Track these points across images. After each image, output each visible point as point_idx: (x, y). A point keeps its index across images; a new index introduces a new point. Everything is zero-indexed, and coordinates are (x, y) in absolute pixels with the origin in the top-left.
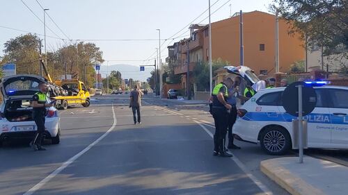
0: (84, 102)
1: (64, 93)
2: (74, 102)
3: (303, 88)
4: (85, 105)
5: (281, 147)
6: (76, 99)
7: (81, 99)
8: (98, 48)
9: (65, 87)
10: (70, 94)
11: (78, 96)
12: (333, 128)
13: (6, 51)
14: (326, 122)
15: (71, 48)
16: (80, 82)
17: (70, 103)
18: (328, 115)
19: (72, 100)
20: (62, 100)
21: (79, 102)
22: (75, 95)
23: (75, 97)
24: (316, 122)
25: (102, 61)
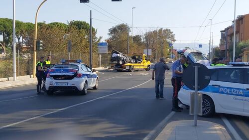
0: (146, 67)
1: (132, 61)
2: (139, 67)
3: (199, 68)
4: (147, 70)
5: (207, 112)
6: (141, 65)
7: (144, 66)
8: (172, 32)
9: (134, 58)
10: (136, 62)
11: (142, 64)
12: (245, 100)
13: (109, 34)
14: (241, 95)
15: (155, 32)
16: (144, 55)
17: (136, 68)
18: (242, 89)
19: (137, 66)
20: (130, 66)
21: (142, 67)
22: (139, 63)
23: (139, 64)
24: (234, 95)
25: (174, 41)
